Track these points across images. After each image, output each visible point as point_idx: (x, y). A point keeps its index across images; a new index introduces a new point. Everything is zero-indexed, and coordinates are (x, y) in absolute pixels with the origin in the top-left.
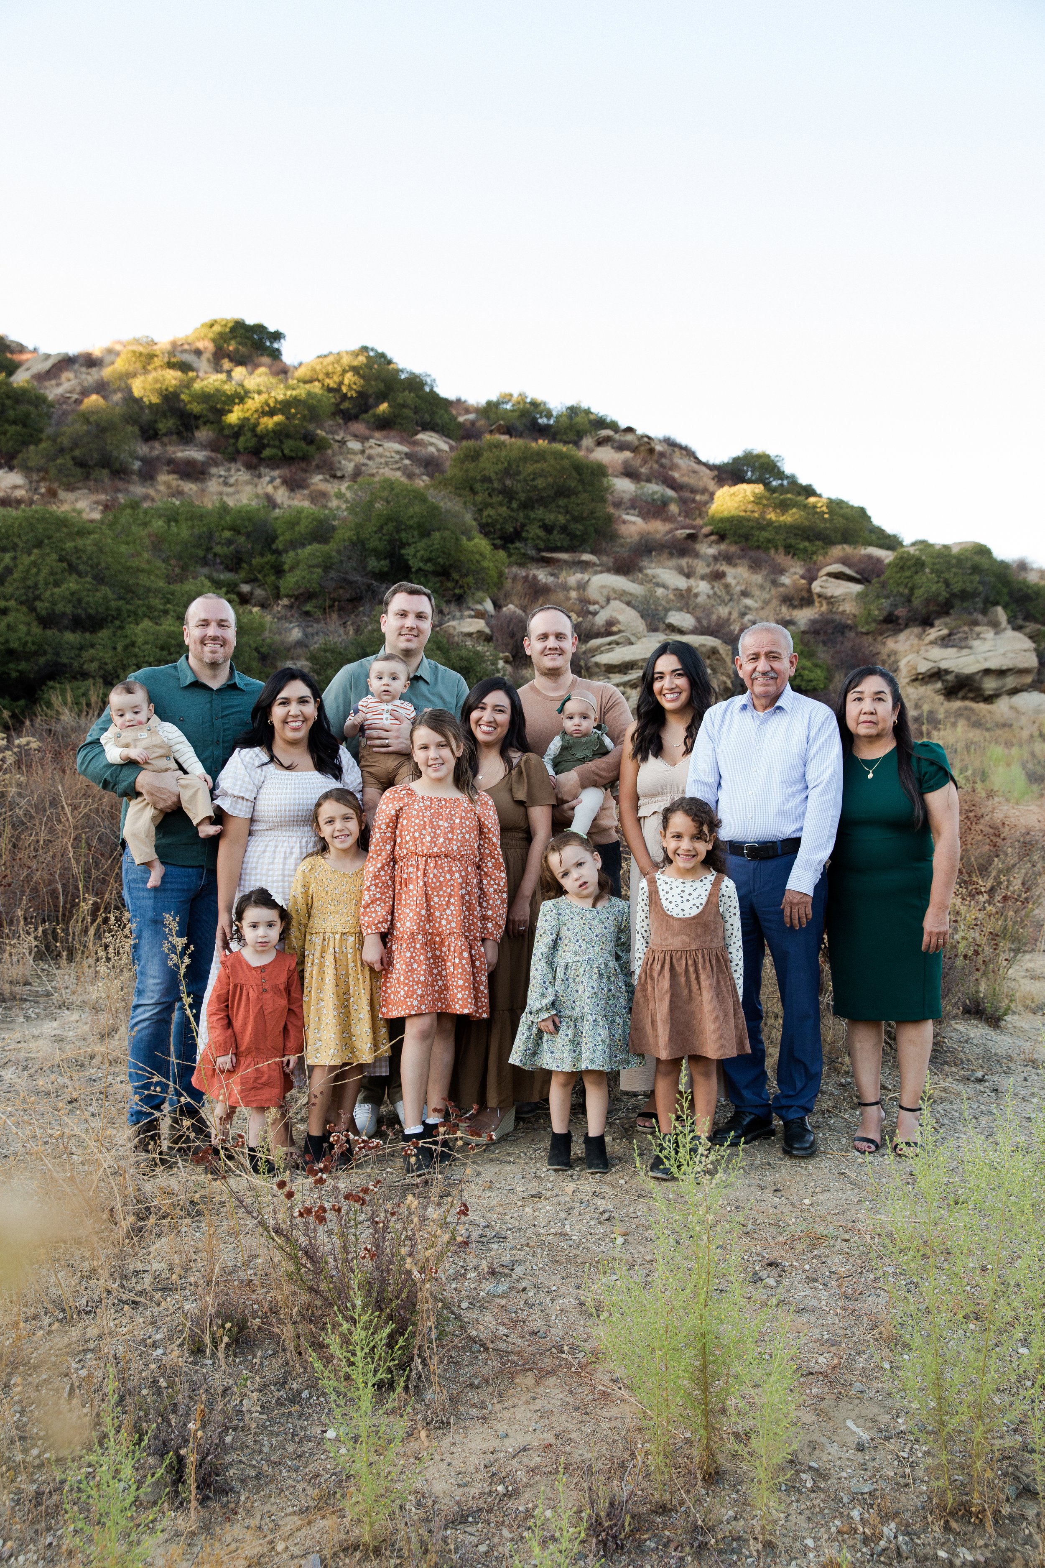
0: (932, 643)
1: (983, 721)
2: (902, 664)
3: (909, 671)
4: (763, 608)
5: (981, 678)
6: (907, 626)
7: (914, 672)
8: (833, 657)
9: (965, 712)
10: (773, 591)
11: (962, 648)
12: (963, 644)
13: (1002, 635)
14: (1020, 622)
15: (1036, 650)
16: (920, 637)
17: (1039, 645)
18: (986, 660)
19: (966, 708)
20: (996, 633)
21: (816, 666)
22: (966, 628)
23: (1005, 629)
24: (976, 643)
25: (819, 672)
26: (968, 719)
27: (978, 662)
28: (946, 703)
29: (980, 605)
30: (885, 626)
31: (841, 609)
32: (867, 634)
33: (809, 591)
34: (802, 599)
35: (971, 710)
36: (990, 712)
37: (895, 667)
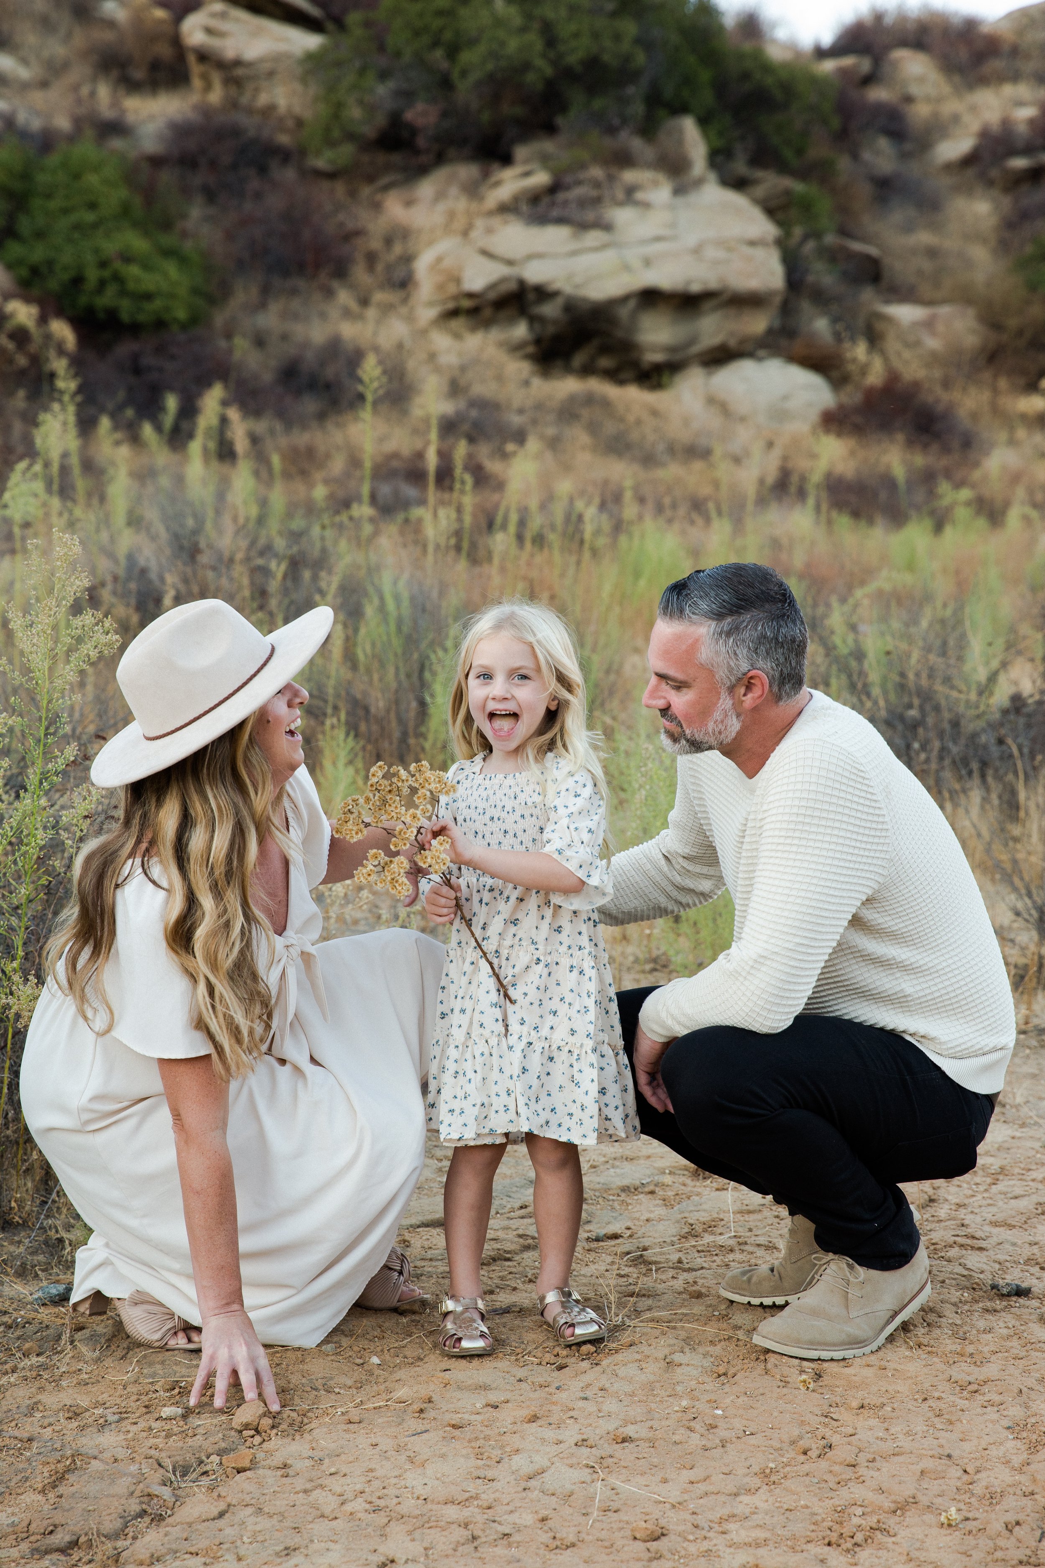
0: (505, 209)
1: (634, 436)
2: (422, 265)
3: (440, 287)
4: (44, 84)
5: (634, 316)
6: (440, 159)
7: (452, 289)
8: (230, 236)
9: (585, 413)
10: (79, 39)
11: (583, 226)
12: (590, 216)
13: (693, 198)
14: (740, 167)
15: (780, 243)
16: (473, 191)
17: (788, 234)
18: (647, 262)
19: (590, 400)
20: (679, 191)
21: (168, 253)
22: (597, 172)
23: (699, 182)
24: (622, 216)
25: (172, 269)
26: (593, 428)
27: (626, 268)
28: (537, 383)
29: (638, 109)
30: (381, 158)
31: (263, 99)
32: (331, 176)
33: (176, 41)
34: (155, 66)
35: (606, 404)
36: (655, 413)
37: (399, 273)
